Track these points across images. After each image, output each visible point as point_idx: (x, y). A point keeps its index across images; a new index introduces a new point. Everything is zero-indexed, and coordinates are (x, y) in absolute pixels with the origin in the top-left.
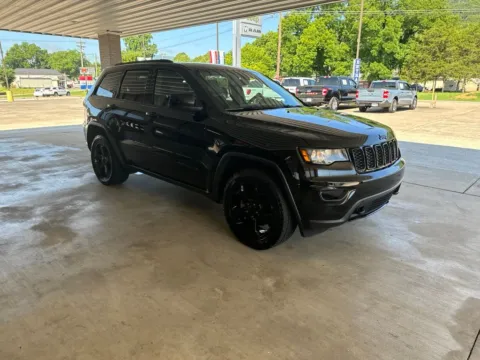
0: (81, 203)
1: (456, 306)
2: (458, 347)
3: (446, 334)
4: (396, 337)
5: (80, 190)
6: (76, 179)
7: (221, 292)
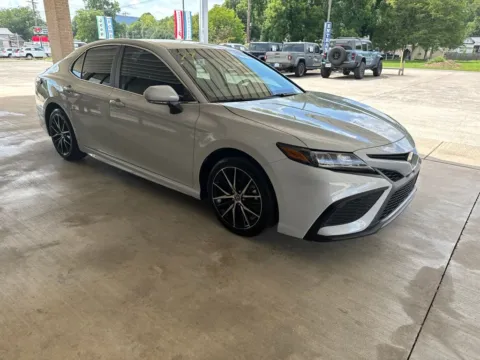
0: (13, 173)
1: (410, 276)
2: (410, 321)
3: (397, 307)
4: (346, 312)
5: (16, 158)
6: (13, 147)
7: (160, 270)
